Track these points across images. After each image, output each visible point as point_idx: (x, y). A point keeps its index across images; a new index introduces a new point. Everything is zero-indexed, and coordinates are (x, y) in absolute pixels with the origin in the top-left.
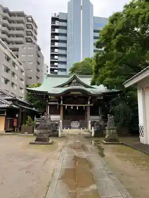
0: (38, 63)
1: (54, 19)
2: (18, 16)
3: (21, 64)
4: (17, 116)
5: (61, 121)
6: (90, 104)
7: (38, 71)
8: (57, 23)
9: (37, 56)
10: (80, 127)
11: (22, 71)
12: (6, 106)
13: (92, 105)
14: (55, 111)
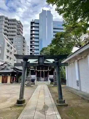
0: (24, 46)
1: (32, 23)
2: (13, 21)
3: (14, 47)
4: (15, 75)
5: (36, 78)
6: (49, 70)
7: (24, 50)
8: (34, 25)
9: (23, 42)
10: (44, 81)
11: (15, 51)
12: (11, 71)
13: (50, 70)
14: (33, 73)
